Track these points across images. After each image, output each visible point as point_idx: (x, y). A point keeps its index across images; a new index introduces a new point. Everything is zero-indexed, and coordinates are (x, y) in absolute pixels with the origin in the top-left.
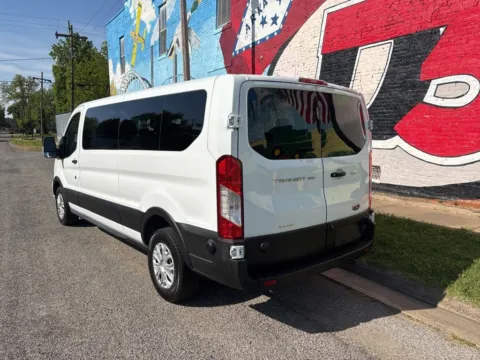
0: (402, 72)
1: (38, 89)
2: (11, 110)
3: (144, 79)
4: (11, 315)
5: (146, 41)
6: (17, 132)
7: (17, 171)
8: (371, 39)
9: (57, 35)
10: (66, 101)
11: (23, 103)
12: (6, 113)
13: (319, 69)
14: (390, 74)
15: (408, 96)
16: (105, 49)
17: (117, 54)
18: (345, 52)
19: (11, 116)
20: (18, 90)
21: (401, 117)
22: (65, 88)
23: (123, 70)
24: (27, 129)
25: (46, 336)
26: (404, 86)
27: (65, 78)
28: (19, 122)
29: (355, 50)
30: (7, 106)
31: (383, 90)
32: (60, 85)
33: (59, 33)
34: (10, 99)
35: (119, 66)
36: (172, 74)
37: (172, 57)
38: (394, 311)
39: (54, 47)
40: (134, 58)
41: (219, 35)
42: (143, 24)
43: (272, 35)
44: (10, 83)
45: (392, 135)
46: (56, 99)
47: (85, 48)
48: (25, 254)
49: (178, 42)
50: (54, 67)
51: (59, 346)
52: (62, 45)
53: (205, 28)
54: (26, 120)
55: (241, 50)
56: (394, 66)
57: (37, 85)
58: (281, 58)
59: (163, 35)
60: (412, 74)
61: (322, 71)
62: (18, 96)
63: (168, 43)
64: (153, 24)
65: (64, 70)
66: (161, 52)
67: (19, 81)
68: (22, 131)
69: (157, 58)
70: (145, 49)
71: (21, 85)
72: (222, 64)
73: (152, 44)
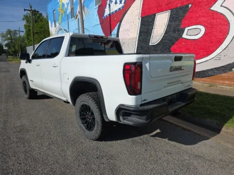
0: (174, 24)
1: (18, 36)
2: (6, 45)
3: (65, 30)
4: (5, 125)
5: (65, 12)
6: (9, 55)
7: (9, 71)
8: (161, 10)
10: (31, 41)
11: (12, 42)
12: (4, 47)
13: (140, 24)
14: (169, 26)
16: (47, 16)
17: (53, 18)
18: (151, 16)
19: (6, 48)
20: (9, 36)
21: (173, 44)
22: (30, 35)
23: (55, 26)
24: (15, 53)
25: (19, 132)
26: (174, 31)
27: (30, 30)
28: (10, 51)
29: (155, 15)
30: (4, 44)
31: (166, 33)
32: (28, 34)
33: (26, 9)
34: (5, 40)
35: (53, 23)
36: (77, 27)
37: (77, 20)
39: (25, 16)
40: (60, 20)
41: (97, 9)
42: (63, 5)
43: (120, 9)
44: (5, 33)
46: (26, 39)
47: (39, 16)
48: (12, 104)
49: (79, 12)
50: (25, 25)
51: (24, 136)
52: (28, 15)
53: (91, 6)
54: (13, 50)
55: (106, 16)
56: (171, 22)
57: (17, 34)
58: (124, 19)
59: (72, 9)
60: (178, 25)
61: (141, 25)
62: (9, 39)
63: (75, 13)
64: (68, 4)
65: (29, 26)
67: (9, 32)
68: (12, 55)
69: (70, 20)
70: (65, 16)
71: (10, 34)
72: (99, 23)
73: (68, 13)
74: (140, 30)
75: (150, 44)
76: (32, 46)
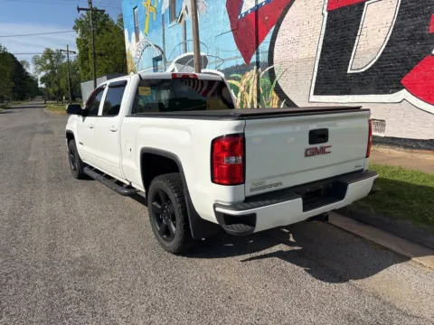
0: (410, 25)
1: (65, 60)
2: (43, 80)
3: (156, 46)
4: (50, 256)
5: (158, 11)
6: (49, 99)
7: (50, 132)
9: (79, 9)
10: (89, 71)
11: (53, 73)
12: (39, 83)
13: (324, 26)
14: (397, 28)
15: (416, 48)
16: (121, 20)
17: (132, 23)
18: (352, 7)
19: (43, 86)
20: (48, 62)
21: (409, 70)
22: (87, 58)
23: (137, 39)
24: (57, 97)
25: (81, 274)
26: (412, 39)
27: (87, 49)
28: (51, 90)
29: (362, 5)
30: (39, 77)
31: (391, 43)
32: (84, 56)
33: (80, 7)
34: (41, 70)
35: (133, 34)
36: (182, 40)
37: (182, 25)
38: (405, 259)
39: (77, 21)
40: (147, 26)
44: (40, 56)
45: (399, 88)
46: (80, 68)
47: (104, 21)
49: (187, 9)
50: (78, 39)
51: (92, 284)
52: (84, 19)
54: (56, 89)
55: (246, 13)
56: (402, 19)
57: (64, 57)
58: (286, 18)
59: (173, 3)
60: (422, 25)
61: (326, 28)
62: (48, 67)
63: (177, 10)
65: (86, 42)
66: (171, 21)
67: (49, 54)
68: (53, 99)
69: (168, 25)
70: (157, 18)
71: (50, 57)
72: (228, 28)
73: (163, 12)
74: (324, 41)
75: (349, 71)
76: (92, 82)
